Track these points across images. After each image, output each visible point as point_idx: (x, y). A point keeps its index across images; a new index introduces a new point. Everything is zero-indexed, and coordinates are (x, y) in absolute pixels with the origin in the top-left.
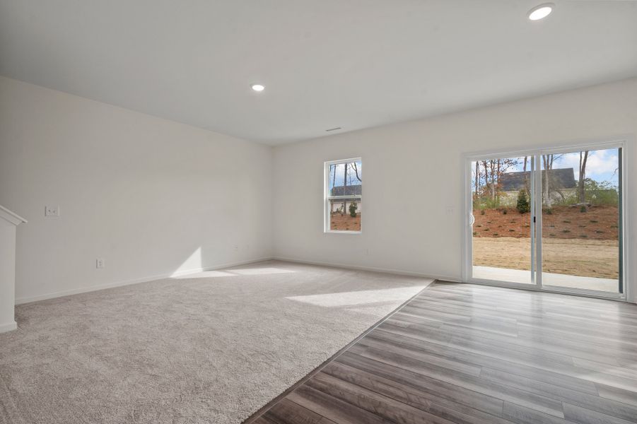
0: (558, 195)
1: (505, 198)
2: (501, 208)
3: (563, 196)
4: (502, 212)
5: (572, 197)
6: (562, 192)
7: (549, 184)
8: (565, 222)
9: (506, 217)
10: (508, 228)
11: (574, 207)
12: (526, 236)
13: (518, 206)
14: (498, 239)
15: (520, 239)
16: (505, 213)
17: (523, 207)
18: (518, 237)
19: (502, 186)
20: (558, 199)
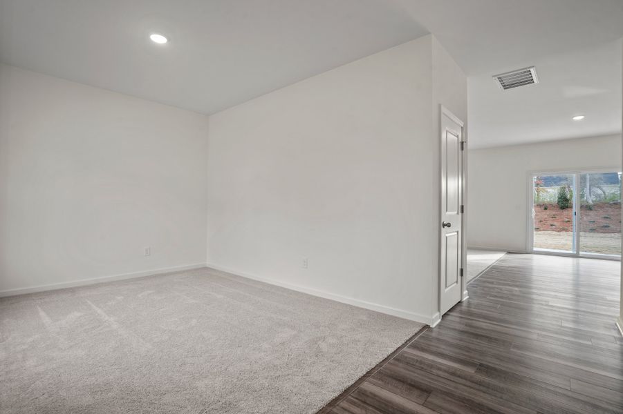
0: (600, 192)
1: (545, 194)
2: (542, 204)
3: (604, 193)
4: (543, 208)
5: (614, 193)
6: (604, 188)
7: (590, 181)
8: (605, 218)
9: (548, 212)
10: (550, 222)
11: (614, 204)
12: (566, 230)
13: (559, 202)
14: (539, 232)
15: (561, 233)
16: (546, 209)
17: (564, 203)
18: (558, 231)
19: (542, 182)
20: (599, 196)
